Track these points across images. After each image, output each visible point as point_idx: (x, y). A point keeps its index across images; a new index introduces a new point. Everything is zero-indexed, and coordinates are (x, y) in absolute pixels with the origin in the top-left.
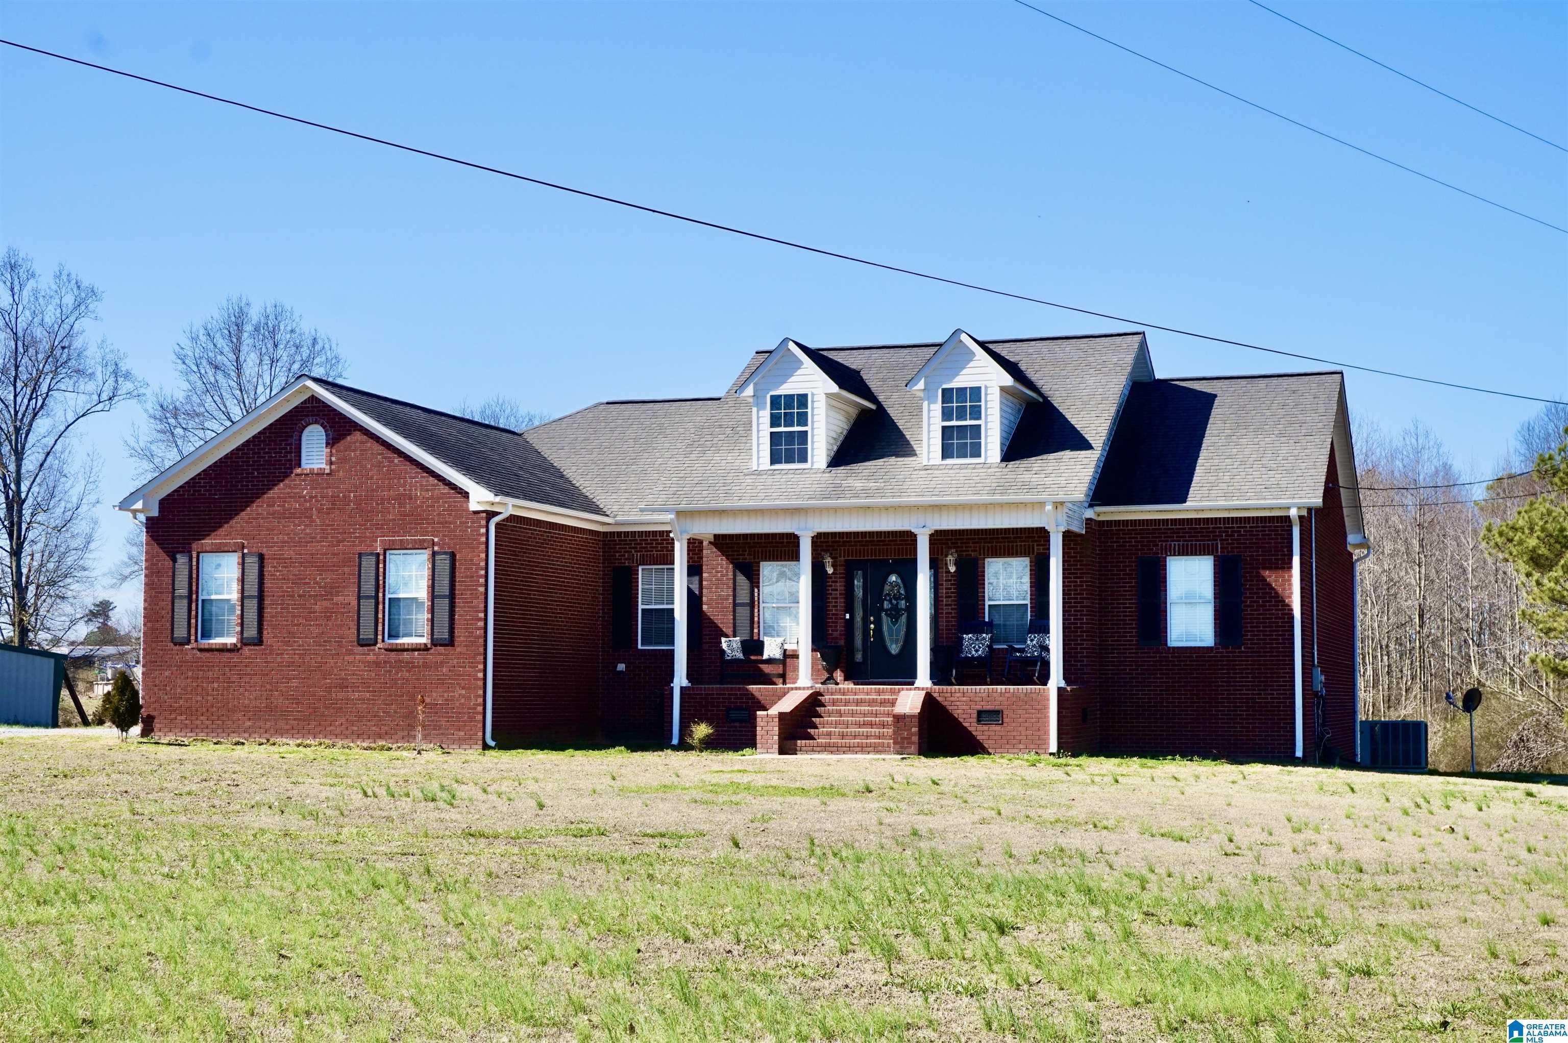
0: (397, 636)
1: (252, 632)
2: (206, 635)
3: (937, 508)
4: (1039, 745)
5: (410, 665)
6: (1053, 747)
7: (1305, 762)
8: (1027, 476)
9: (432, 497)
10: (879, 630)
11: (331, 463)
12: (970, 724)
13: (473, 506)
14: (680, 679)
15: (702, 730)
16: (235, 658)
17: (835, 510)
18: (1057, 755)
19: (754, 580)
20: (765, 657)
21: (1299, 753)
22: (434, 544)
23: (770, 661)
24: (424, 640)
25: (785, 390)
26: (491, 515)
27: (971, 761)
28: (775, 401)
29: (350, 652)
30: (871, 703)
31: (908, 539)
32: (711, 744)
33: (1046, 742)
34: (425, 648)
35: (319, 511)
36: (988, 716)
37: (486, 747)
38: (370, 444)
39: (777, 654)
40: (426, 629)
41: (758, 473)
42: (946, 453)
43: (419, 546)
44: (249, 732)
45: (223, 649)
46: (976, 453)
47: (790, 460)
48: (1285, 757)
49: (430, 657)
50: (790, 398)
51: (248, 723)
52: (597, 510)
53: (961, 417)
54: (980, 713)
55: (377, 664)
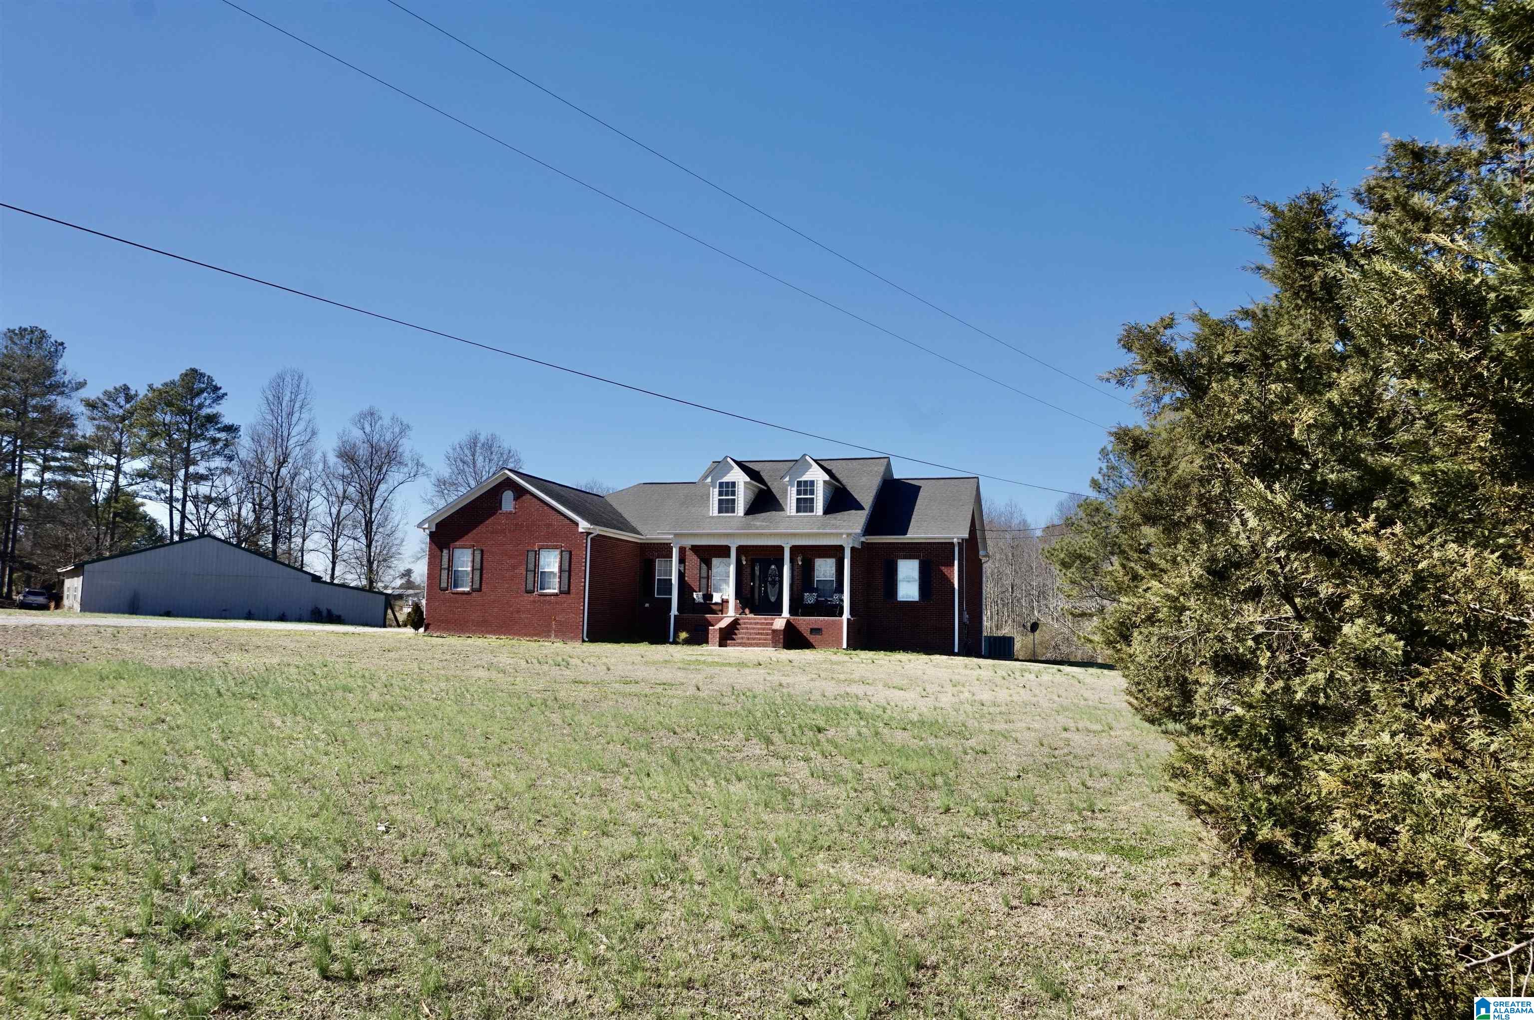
0: (544, 589)
1: (476, 586)
2: (456, 586)
3: (794, 535)
4: (839, 645)
5: (550, 602)
6: (845, 646)
7: (958, 654)
8: (833, 522)
9: (561, 525)
10: (766, 592)
11: (516, 508)
12: (807, 634)
13: (581, 530)
14: (674, 611)
15: (683, 635)
16: (469, 597)
17: (748, 535)
18: (847, 649)
19: (709, 567)
20: (714, 602)
21: (956, 650)
22: (562, 547)
23: (716, 604)
24: (556, 591)
25: (725, 480)
26: (588, 534)
27: (807, 651)
28: (721, 484)
29: (522, 596)
30: (762, 624)
31: (780, 549)
32: (688, 642)
33: (841, 643)
34: (556, 595)
35: (509, 530)
36: (816, 631)
37: (584, 641)
38: (534, 500)
39: (719, 601)
40: (557, 586)
41: (713, 517)
42: (798, 510)
43: (555, 547)
44: (474, 632)
45: (463, 593)
46: (812, 510)
47: (727, 512)
48: (951, 653)
49: (559, 599)
50: (727, 483)
51: (475, 628)
52: (638, 533)
53: (805, 494)
54: (812, 630)
55: (534, 601)
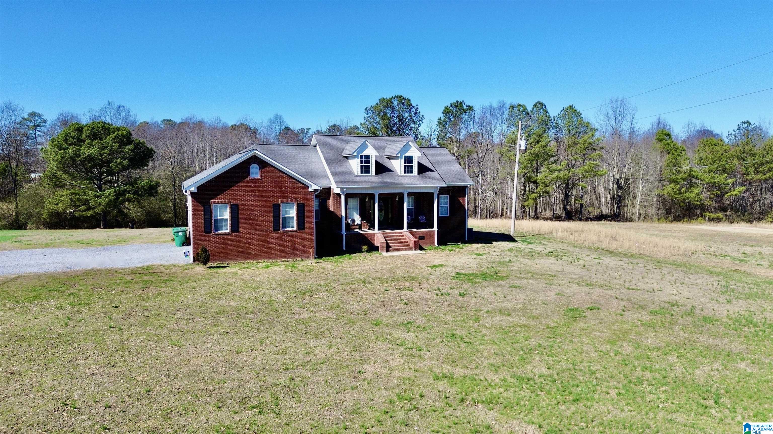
0: (285, 228)
1: (235, 229)
2: (217, 230)
4: (433, 244)
5: (290, 236)
8: (423, 178)
9: (296, 187)
11: (262, 176)
13: (310, 190)
14: (344, 233)
15: (365, 247)
16: (231, 237)
18: (437, 246)
20: (356, 223)
21: (466, 239)
22: (297, 201)
23: (358, 225)
24: (295, 228)
25: (364, 154)
28: (362, 156)
29: (271, 233)
31: (402, 194)
33: (435, 243)
34: (295, 231)
35: (258, 191)
36: (422, 238)
37: (314, 258)
38: (275, 171)
39: (359, 223)
40: (296, 225)
41: (358, 176)
42: (405, 173)
43: (293, 202)
45: (225, 234)
46: (412, 172)
47: (365, 173)
49: (297, 233)
50: (365, 156)
51: (236, 257)
53: (408, 163)
54: (419, 237)
55: (280, 236)
